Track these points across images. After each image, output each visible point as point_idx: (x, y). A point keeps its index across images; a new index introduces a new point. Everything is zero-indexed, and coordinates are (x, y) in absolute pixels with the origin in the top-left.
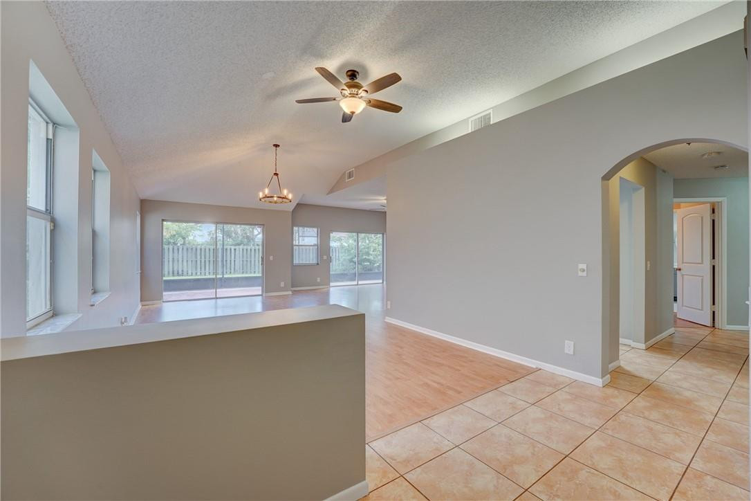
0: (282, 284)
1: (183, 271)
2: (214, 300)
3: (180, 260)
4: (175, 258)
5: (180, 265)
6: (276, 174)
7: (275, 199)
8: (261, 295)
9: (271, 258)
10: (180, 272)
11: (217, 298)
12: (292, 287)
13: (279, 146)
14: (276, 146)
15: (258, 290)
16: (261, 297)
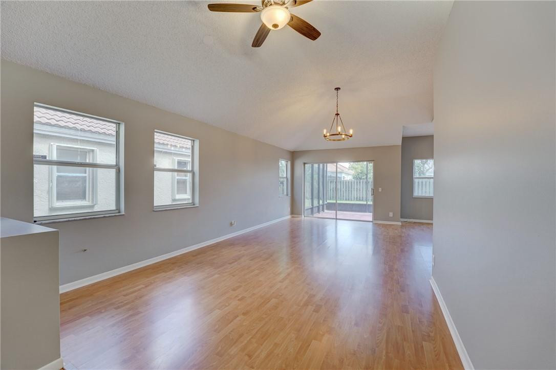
0: (391, 215)
1: (363, 197)
2: (335, 220)
3: (361, 190)
4: (358, 189)
5: (361, 194)
6: (337, 114)
7: (343, 136)
8: (372, 222)
9: (380, 190)
10: (361, 199)
11: (336, 219)
12: (401, 218)
13: (339, 88)
14: (337, 89)
15: (369, 216)
16: (371, 223)
